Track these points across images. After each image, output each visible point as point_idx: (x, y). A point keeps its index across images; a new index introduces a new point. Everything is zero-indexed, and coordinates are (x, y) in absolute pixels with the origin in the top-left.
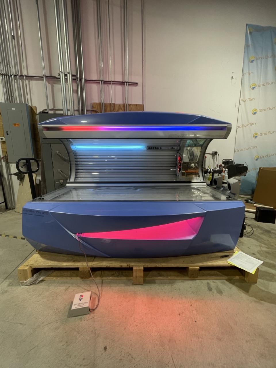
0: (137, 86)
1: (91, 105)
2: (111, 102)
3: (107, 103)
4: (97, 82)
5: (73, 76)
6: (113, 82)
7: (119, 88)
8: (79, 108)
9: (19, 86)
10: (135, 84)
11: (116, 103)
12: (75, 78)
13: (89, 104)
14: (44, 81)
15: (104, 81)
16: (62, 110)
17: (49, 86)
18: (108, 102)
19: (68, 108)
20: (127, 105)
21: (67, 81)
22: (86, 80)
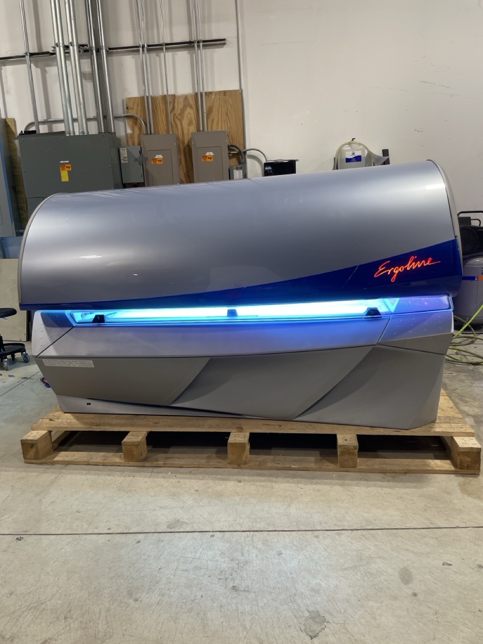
0: (225, 46)
1: (123, 105)
2: (166, 94)
3: (157, 95)
4: (133, 49)
5: (80, 46)
6: (166, 46)
7: (183, 56)
8: (98, 113)
10: (220, 42)
11: (176, 94)
12: (84, 50)
13: (119, 102)
14: (26, 63)
15: (148, 46)
16: (61, 121)
18: (161, 94)
19: (75, 116)
20: (201, 94)
21: (70, 59)
22: (108, 50)
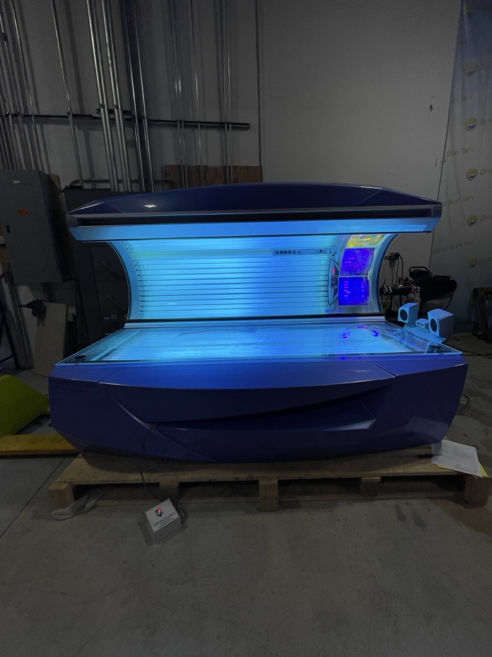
0: (249, 130)
1: (162, 171)
2: (199, 164)
3: (192, 165)
4: (172, 124)
5: (124, 112)
6: (201, 124)
7: (214, 134)
8: (140, 176)
9: (23, 135)
10: (245, 126)
11: (208, 166)
13: (158, 167)
14: (70, 124)
15: (185, 122)
16: (108, 181)
17: (80, 134)
19: (120, 177)
20: (229, 168)
21: (114, 123)
22: (149, 121)
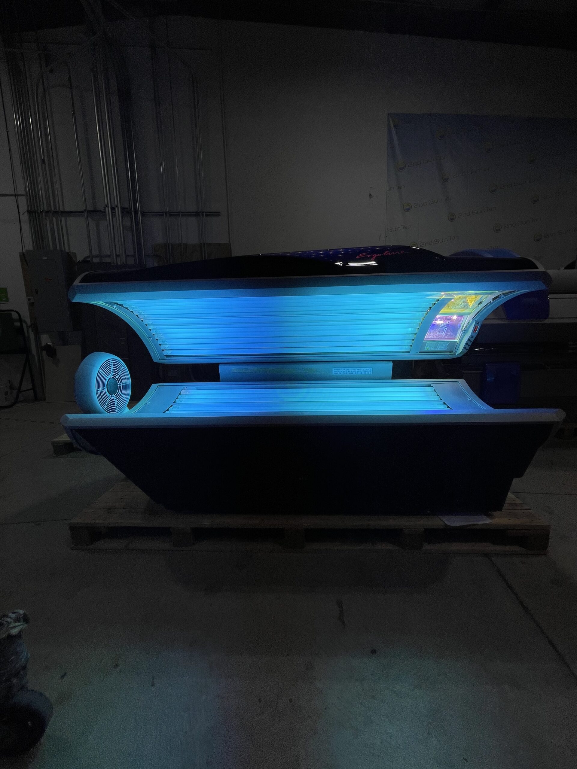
1: (152, 248)
2: (180, 242)
3: (175, 243)
4: (160, 214)
5: (123, 209)
6: (182, 214)
7: (193, 220)
9: (52, 226)
10: (217, 214)
11: (188, 243)
12: (125, 211)
13: (149, 245)
14: (85, 217)
15: (170, 212)
16: (109, 256)
17: (92, 222)
18: (177, 242)
19: (118, 253)
20: (204, 245)
21: (115, 217)
22: (143, 212)
